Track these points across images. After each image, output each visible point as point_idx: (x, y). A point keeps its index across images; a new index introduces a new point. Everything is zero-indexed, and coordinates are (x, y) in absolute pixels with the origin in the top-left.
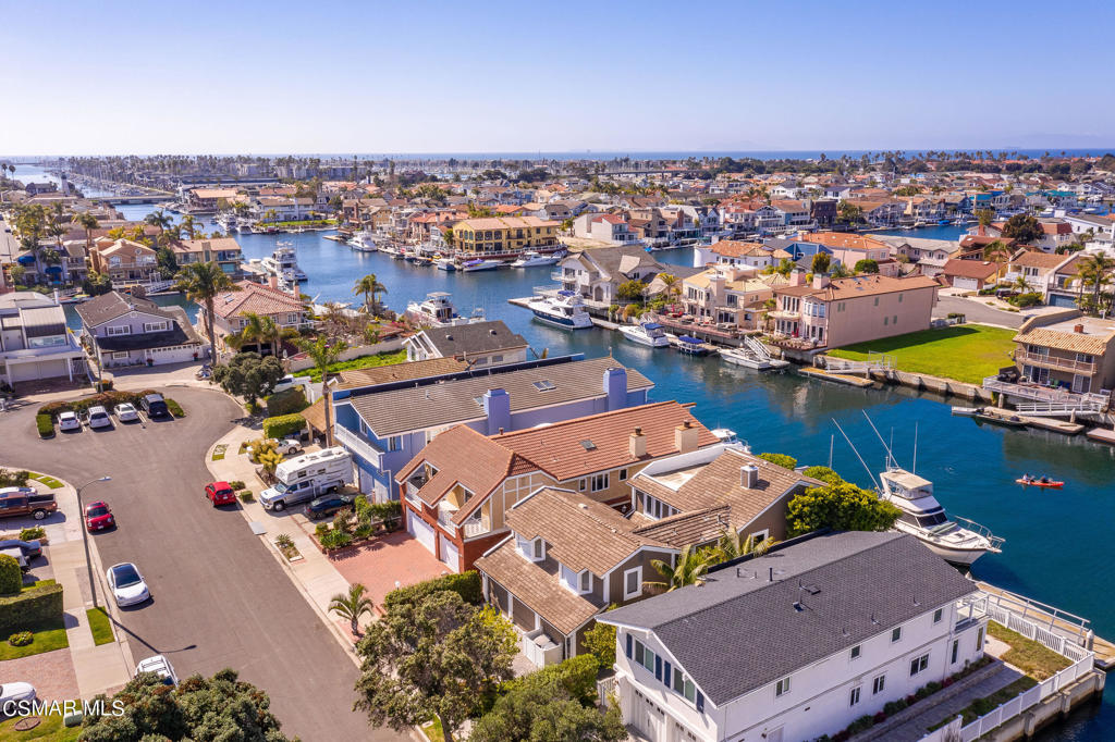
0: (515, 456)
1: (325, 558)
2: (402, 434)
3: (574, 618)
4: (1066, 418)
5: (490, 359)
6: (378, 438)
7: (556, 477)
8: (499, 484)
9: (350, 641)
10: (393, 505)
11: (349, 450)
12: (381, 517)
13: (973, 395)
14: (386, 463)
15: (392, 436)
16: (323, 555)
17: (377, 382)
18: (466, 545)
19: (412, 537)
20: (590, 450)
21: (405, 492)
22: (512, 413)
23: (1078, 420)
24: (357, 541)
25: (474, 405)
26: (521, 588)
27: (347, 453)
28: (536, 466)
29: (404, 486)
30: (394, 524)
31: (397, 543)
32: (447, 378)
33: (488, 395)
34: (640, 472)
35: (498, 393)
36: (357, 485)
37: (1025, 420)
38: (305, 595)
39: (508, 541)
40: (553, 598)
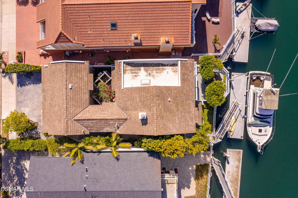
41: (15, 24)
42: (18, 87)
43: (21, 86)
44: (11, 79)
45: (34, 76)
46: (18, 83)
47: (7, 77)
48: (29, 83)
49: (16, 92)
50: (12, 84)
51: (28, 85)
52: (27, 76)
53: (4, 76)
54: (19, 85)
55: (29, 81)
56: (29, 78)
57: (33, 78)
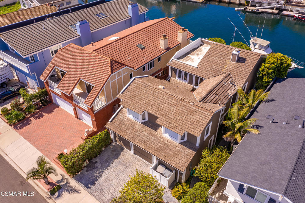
0: (112, 61)
1: (11, 129)
2: (37, 53)
3: (183, 159)
4: (273, 8)
5: (65, 4)
6: (23, 57)
7: (133, 68)
8: (108, 79)
9: (46, 191)
10: (43, 92)
11: (7, 62)
12: (38, 99)
13: (239, 3)
14: (32, 69)
15: (31, 55)
16: (10, 127)
17: (11, 21)
18: (96, 114)
19: (57, 106)
20: (143, 49)
21: (48, 85)
22: (91, 32)
23: (277, 9)
24: (27, 115)
25: (70, 30)
26: (140, 141)
27: (6, 64)
28: (124, 65)
29: (47, 82)
30: (46, 101)
31: (50, 112)
32: (51, 16)
33: (78, 24)
34: (172, 58)
35: (83, 23)
36: (16, 78)
37: (261, 10)
38: (6, 158)
39: (121, 110)
40: (163, 146)
41: (28, 143)
42: (90, 188)
43: (93, 184)
44: (71, 190)
45: (99, 162)
46: (85, 186)
47: (63, 193)
48: (99, 173)
49: (93, 196)
50: (78, 193)
51: (100, 176)
52: (90, 168)
53: (59, 196)
54: (89, 186)
55: (97, 171)
56: (94, 168)
57: (99, 164)
